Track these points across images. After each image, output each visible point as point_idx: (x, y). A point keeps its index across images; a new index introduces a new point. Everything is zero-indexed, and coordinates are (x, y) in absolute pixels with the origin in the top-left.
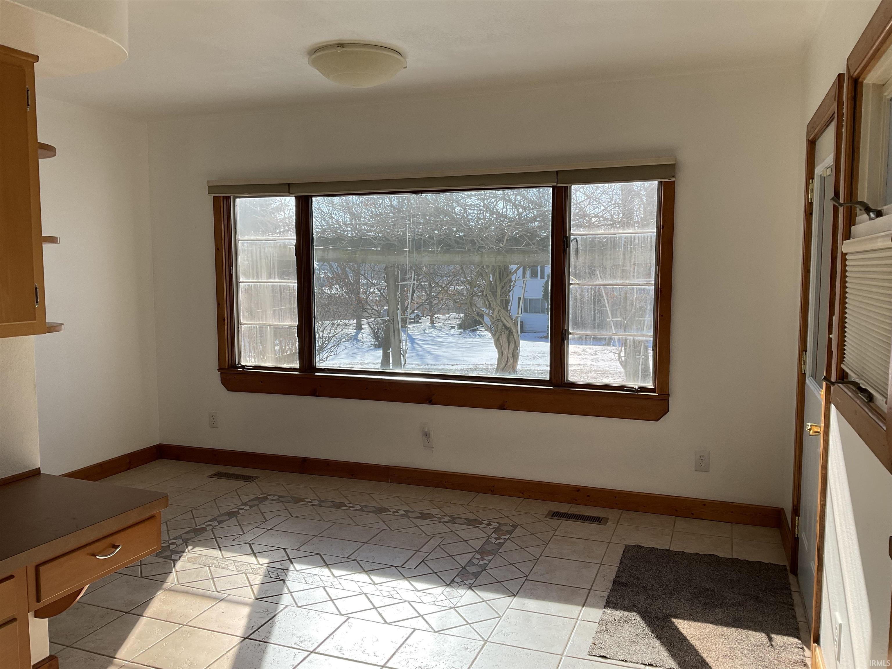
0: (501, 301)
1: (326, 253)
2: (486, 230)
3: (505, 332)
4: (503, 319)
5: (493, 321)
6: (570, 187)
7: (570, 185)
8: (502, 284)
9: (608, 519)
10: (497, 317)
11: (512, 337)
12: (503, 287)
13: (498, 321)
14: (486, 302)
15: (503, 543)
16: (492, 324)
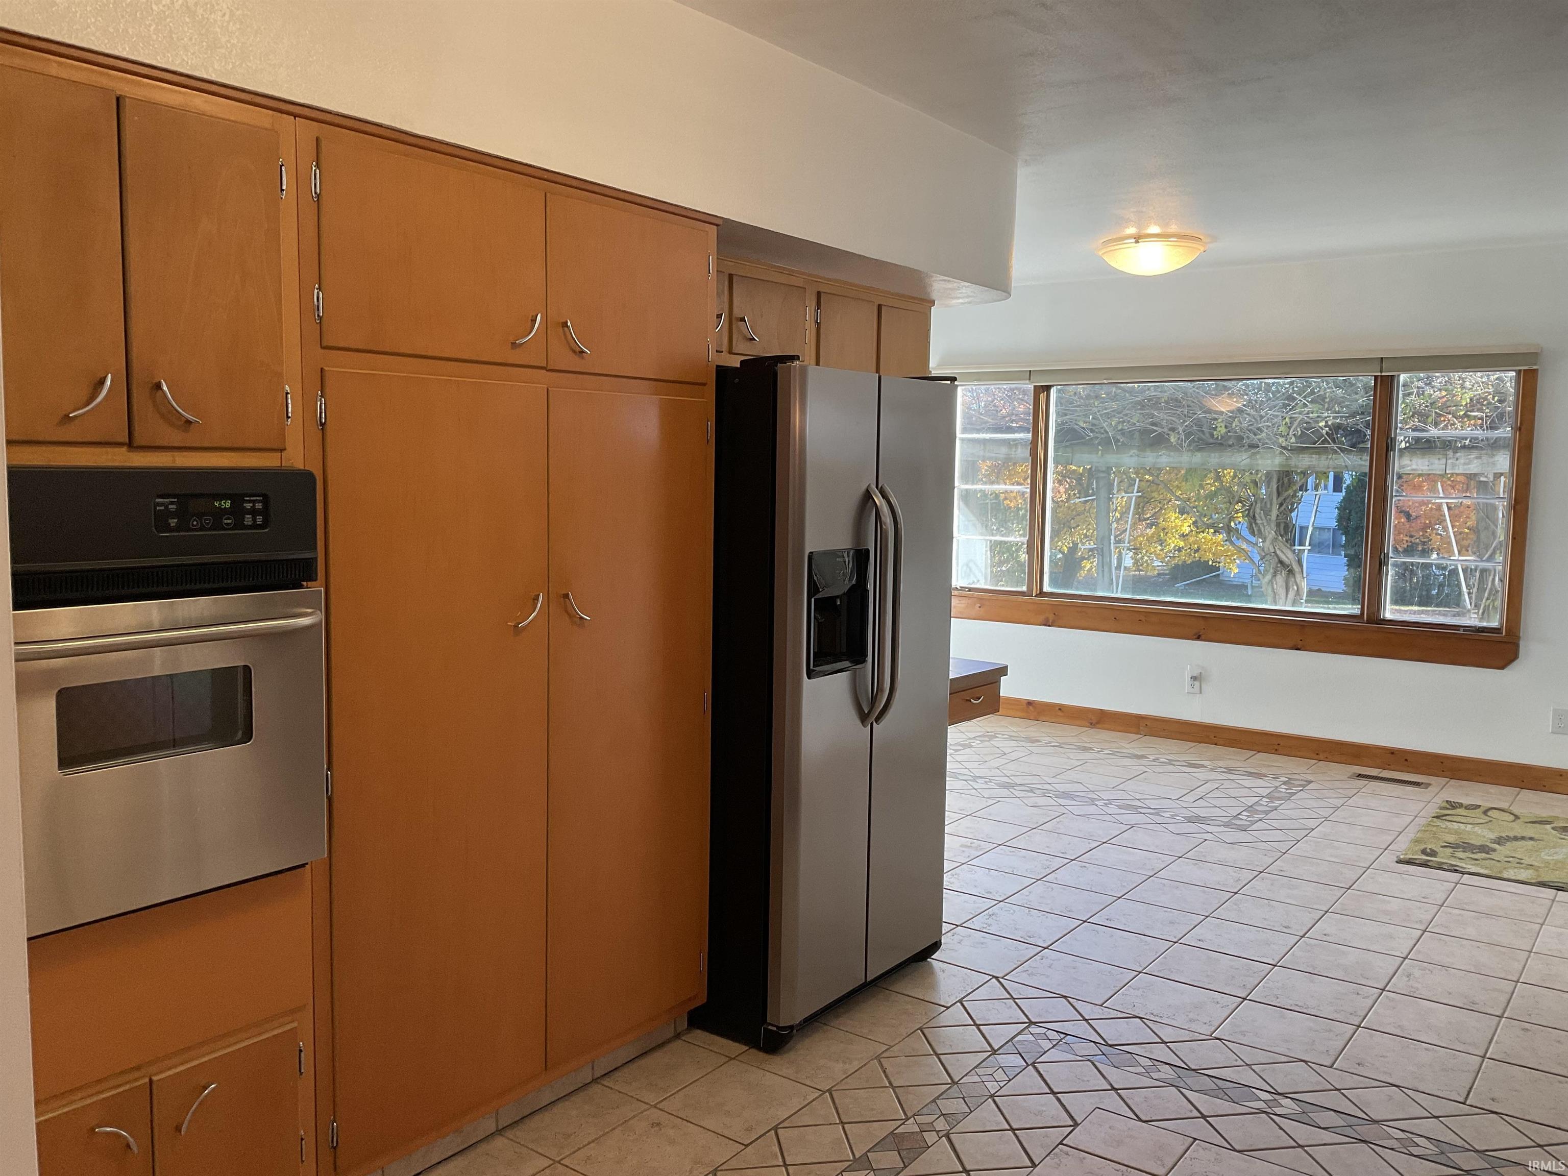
0: (1277, 525)
1: (1014, 450)
2: (1261, 420)
3: (1281, 572)
4: (1278, 552)
5: (1263, 554)
6: (1399, 376)
7: (1398, 373)
8: (1281, 499)
9: (1430, 784)
10: (1270, 548)
11: (1293, 579)
12: (1281, 505)
13: (1271, 555)
14: (1254, 525)
15: (1296, 793)
16: (1262, 559)
